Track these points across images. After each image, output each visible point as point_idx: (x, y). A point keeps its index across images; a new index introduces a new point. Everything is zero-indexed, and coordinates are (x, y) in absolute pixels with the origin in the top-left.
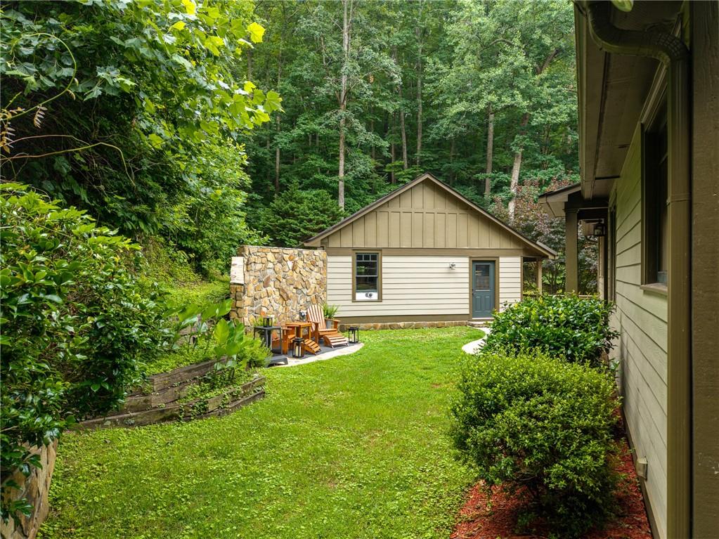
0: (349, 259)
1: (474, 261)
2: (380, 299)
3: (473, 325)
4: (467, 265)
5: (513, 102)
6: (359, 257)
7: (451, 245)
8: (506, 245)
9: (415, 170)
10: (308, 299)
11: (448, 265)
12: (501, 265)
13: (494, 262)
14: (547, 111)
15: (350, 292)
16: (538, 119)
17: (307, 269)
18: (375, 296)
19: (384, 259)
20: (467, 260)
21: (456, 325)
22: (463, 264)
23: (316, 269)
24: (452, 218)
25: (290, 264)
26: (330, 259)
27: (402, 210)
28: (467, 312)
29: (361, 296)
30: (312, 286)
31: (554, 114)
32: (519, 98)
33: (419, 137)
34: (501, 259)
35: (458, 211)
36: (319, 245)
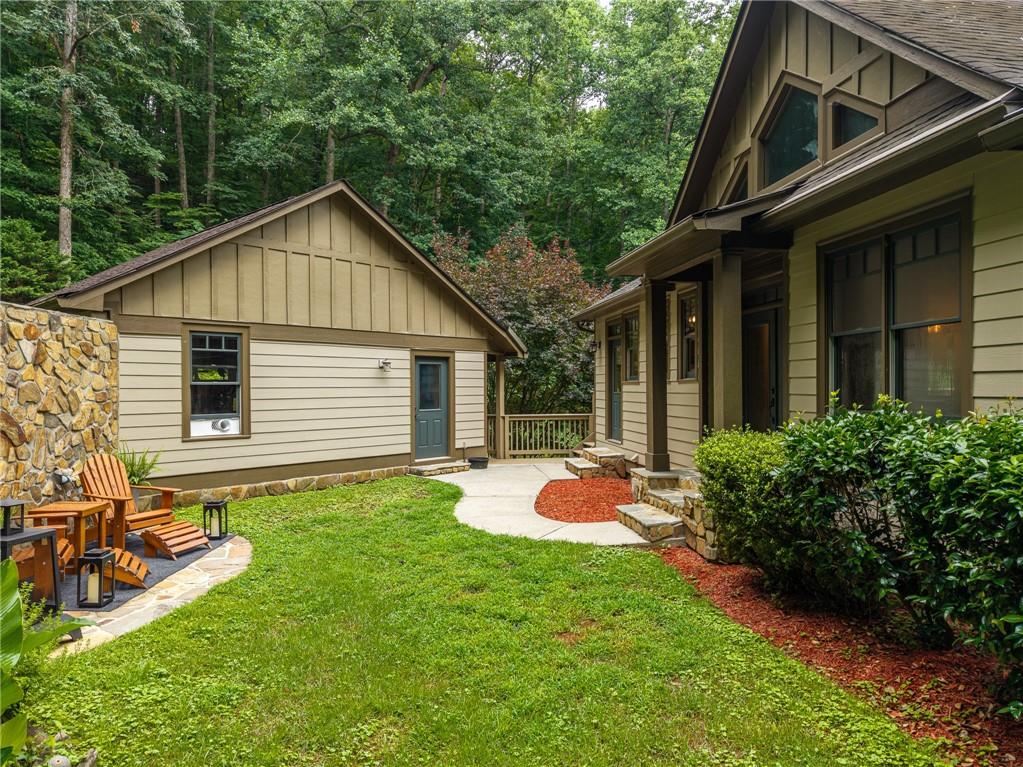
0: (176, 344)
1: (418, 358)
2: (246, 432)
3: (420, 473)
4: (407, 364)
5: (382, 124)
6: (198, 341)
7: (381, 326)
8: (466, 332)
9: (205, 211)
10: (76, 438)
11: (376, 364)
12: (458, 365)
13: (446, 359)
14: (429, 147)
15: (178, 419)
16: (416, 157)
17: (72, 363)
18: (233, 426)
19: (255, 347)
20: (406, 354)
21: (389, 475)
22: (401, 361)
23: (93, 365)
24: (381, 275)
25: (28, 348)
26: (125, 342)
27: (290, 246)
28: (407, 449)
29: (201, 428)
30: (84, 406)
32: (391, 119)
33: (212, 157)
34: (459, 356)
35: (391, 263)
36: (99, 306)
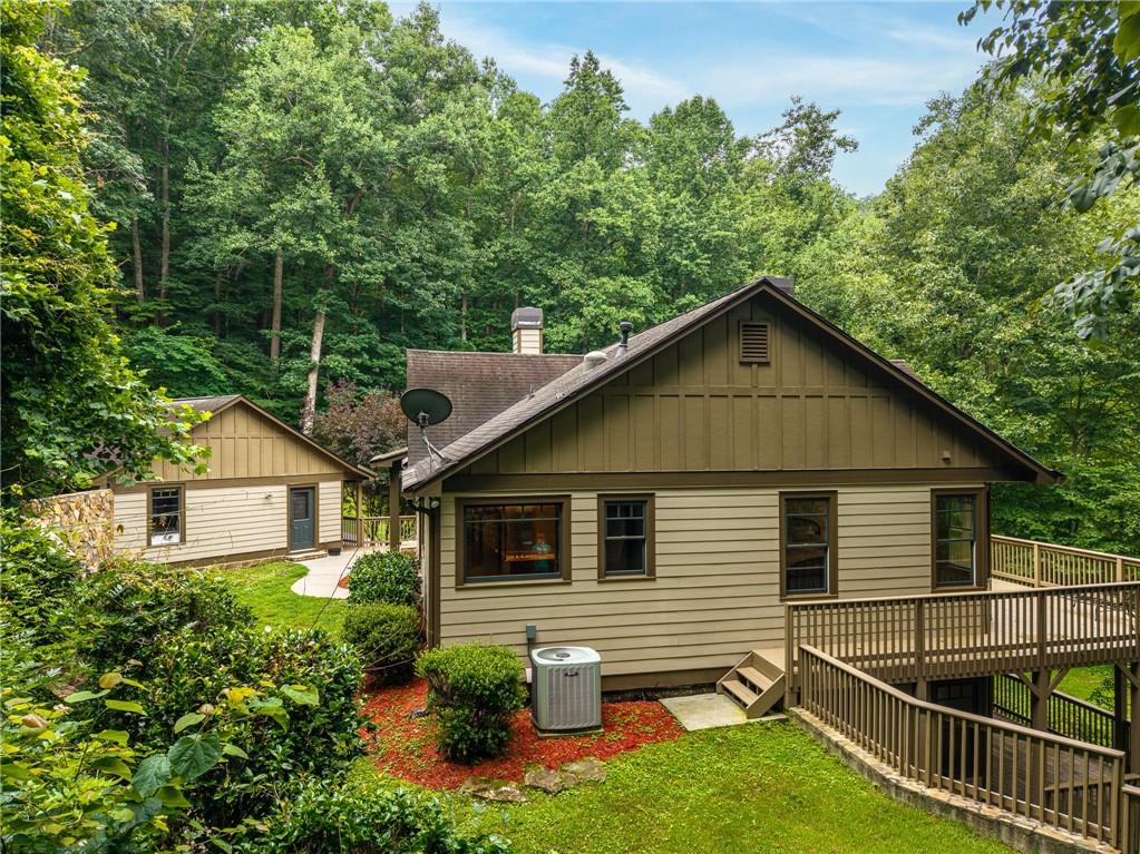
0: (144, 496)
1: (292, 489)
2: (183, 540)
3: (291, 560)
4: (285, 494)
6: (155, 494)
7: (267, 473)
8: (327, 470)
10: (95, 551)
11: (264, 496)
12: (321, 491)
13: (313, 488)
15: (145, 536)
17: (94, 515)
18: (176, 538)
19: (188, 493)
20: (284, 488)
21: (272, 561)
22: (280, 493)
23: (102, 514)
24: (267, 443)
25: (77, 513)
26: (117, 498)
27: (209, 436)
28: (285, 545)
29: (158, 540)
30: (99, 535)
31: (367, 272)
32: (323, 245)
34: (321, 485)
35: (274, 435)
36: (105, 482)
